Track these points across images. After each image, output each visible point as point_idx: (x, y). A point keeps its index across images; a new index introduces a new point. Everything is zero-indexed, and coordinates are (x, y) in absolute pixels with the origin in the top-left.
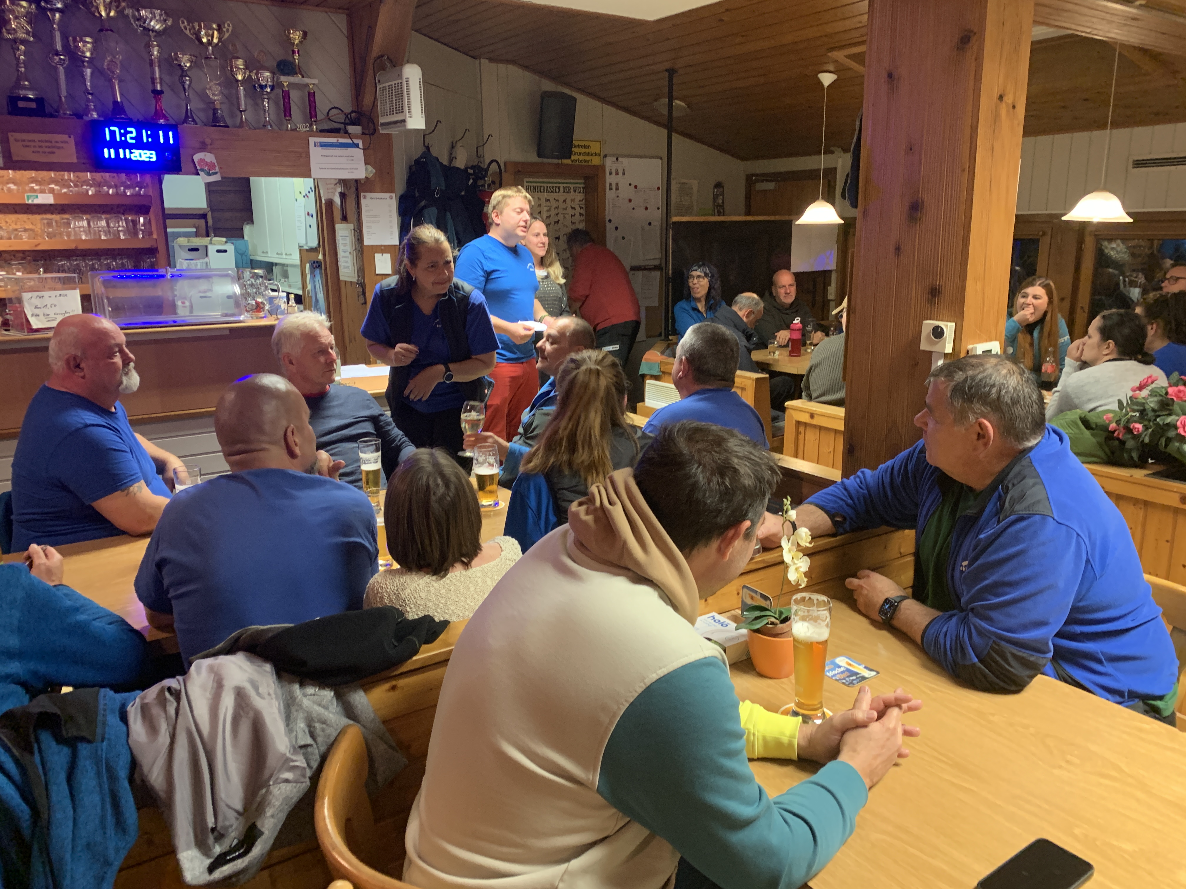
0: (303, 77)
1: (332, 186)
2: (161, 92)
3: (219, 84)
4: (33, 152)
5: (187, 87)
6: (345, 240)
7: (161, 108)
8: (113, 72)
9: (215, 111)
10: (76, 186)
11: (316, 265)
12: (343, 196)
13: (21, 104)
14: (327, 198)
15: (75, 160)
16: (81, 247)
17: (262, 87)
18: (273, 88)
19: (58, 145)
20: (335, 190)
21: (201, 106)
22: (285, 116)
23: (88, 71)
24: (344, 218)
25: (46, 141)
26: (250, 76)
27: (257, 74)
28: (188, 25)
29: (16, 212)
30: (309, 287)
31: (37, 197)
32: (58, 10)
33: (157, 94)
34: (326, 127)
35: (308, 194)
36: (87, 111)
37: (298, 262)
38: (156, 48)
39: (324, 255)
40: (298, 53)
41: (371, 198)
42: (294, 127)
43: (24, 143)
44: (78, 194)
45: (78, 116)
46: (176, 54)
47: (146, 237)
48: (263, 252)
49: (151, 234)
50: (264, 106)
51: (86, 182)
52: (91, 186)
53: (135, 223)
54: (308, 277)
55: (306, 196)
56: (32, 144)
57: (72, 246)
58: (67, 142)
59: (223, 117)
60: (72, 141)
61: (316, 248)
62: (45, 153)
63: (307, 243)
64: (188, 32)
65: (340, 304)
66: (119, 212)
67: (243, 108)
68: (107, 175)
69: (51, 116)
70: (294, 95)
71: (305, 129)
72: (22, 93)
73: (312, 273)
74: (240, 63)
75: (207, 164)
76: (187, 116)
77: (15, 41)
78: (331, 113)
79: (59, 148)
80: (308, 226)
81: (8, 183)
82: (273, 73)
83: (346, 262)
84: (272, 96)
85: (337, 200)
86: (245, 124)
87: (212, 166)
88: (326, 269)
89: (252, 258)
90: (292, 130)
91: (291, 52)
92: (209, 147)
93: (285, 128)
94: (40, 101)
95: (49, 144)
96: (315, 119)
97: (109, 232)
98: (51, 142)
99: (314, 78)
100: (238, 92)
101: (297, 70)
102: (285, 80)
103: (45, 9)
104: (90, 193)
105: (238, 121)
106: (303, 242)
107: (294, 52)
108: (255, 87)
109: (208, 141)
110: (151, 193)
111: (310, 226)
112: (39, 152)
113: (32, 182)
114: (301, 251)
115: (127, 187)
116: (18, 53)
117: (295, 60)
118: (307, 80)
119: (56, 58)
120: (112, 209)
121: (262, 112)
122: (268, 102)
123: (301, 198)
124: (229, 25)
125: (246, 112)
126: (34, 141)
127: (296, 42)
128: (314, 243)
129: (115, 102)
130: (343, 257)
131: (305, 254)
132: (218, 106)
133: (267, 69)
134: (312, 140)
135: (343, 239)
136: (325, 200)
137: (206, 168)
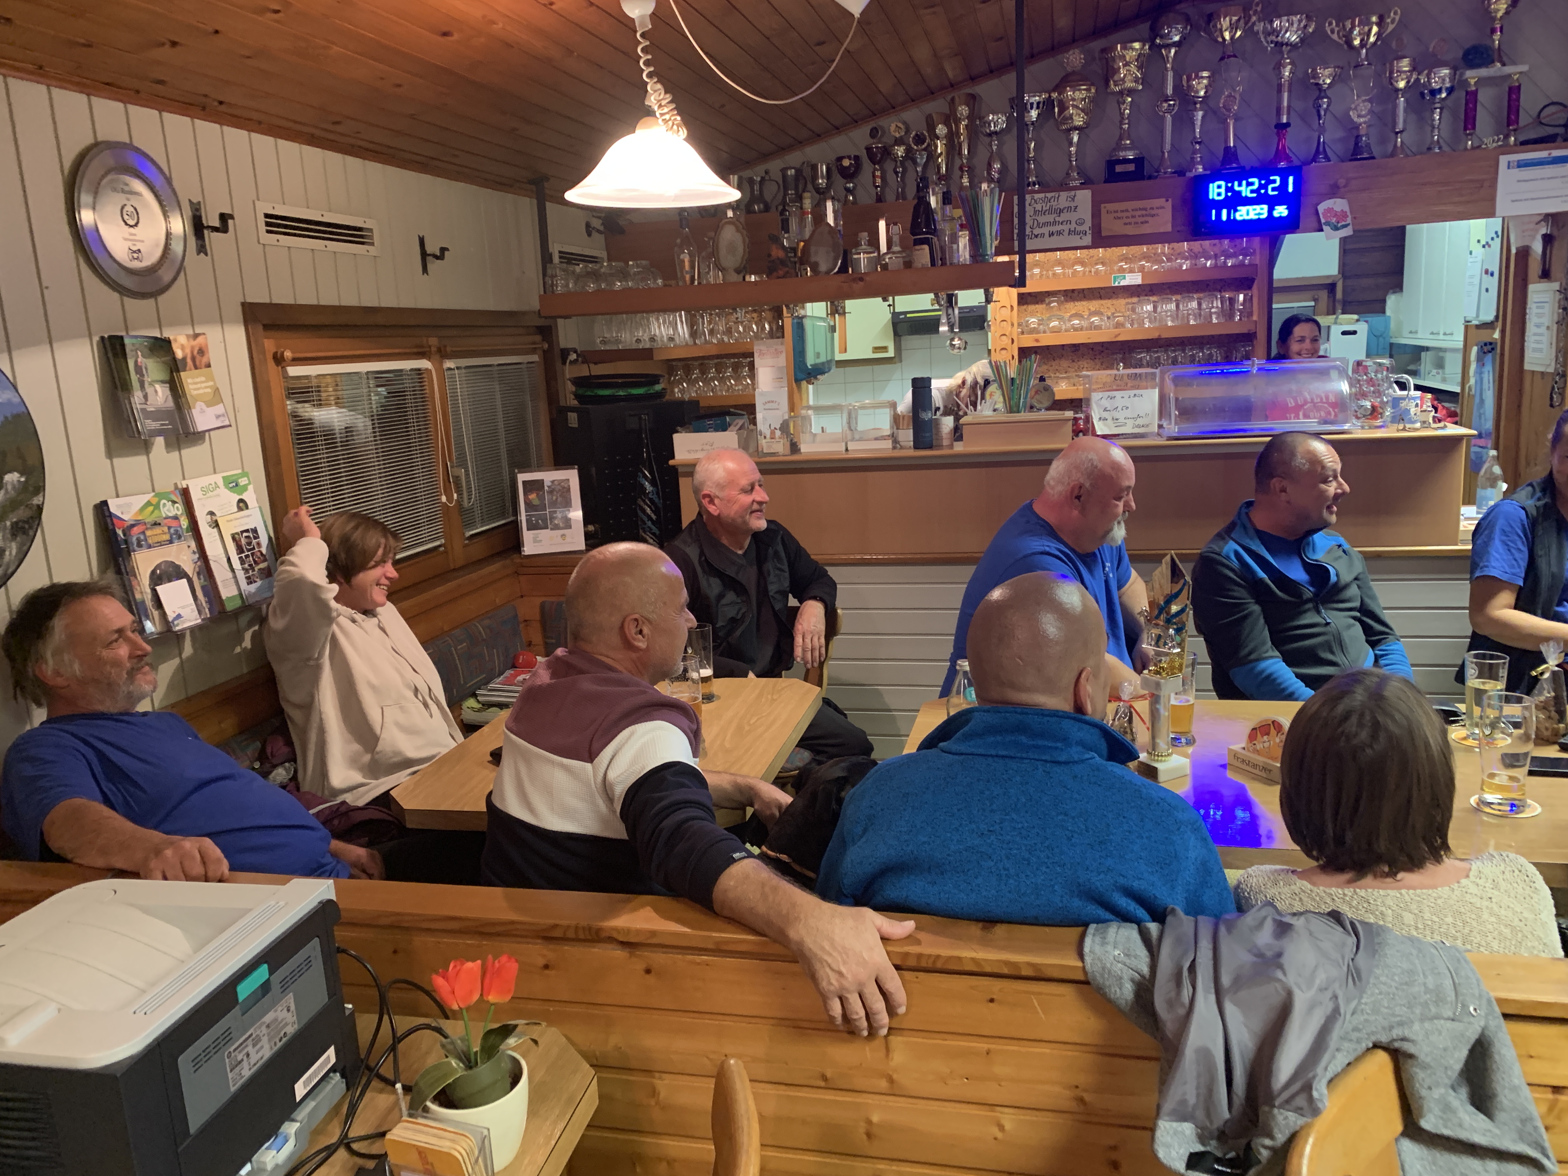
0: (1504, 64)
1: (1532, 226)
2: (1288, 125)
3: (1370, 101)
4: (1125, 224)
5: (1322, 113)
6: (1543, 308)
7: (1284, 147)
8: (1229, 110)
9: (1358, 137)
10: (1169, 260)
11: (1487, 348)
12: (1548, 240)
13: (1119, 169)
14: (1520, 244)
15: (1168, 228)
16: (1165, 335)
17: (1434, 92)
18: (1450, 91)
19: (1153, 212)
20: (1537, 231)
21: (1340, 134)
22: (1465, 129)
23: (1200, 114)
24: (1546, 274)
25: (1139, 209)
26: (1418, 80)
27: (1428, 76)
28: (1337, 25)
29: (1101, 298)
30: (1472, 381)
31: (1124, 278)
32: (1175, 44)
33: (1281, 128)
34: (1533, 135)
35: (1490, 242)
36: (1192, 163)
37: (1460, 345)
38: (1289, 67)
39: (1503, 332)
40: (1501, 31)
42: (1476, 145)
43: (1116, 215)
44: (1170, 270)
45: (1180, 173)
46: (1314, 70)
47: (1245, 319)
48: (1411, 332)
49: (1251, 314)
50: (1434, 120)
51: (1181, 255)
52: (1186, 259)
53: (1232, 301)
54: (1473, 367)
55: (1486, 245)
56: (1125, 214)
57: (1155, 335)
58: (1163, 208)
59: (1368, 145)
60: (1169, 205)
61: (1492, 322)
62: (1136, 223)
63: (1478, 316)
64: (1335, 37)
65: (1519, 406)
66: (1216, 290)
67: (1400, 126)
68: (1207, 243)
69: (1150, 177)
70: (1485, 97)
71: (1495, 145)
72: (1122, 154)
73: (1480, 360)
74: (1405, 64)
75: (1336, 215)
76: (1317, 152)
77: (1121, 93)
78: (1542, 115)
79: (1153, 216)
80: (1483, 290)
81: (1097, 264)
82: (1455, 69)
83: (1538, 342)
84: (1448, 102)
85: (1537, 247)
86: (1399, 151)
87: (1344, 215)
88: (1502, 355)
89: (1394, 341)
90: (1473, 148)
91: (1489, 31)
92: (1342, 190)
93: (1461, 147)
94: (1139, 161)
95: (1144, 212)
96: (1515, 127)
97: (1200, 315)
98: (1145, 209)
99: (1522, 63)
100: (1395, 107)
101: (1496, 56)
102: (1472, 76)
103: (1160, 47)
104: (1184, 267)
105: (1390, 149)
106: (1471, 315)
107: (1493, 31)
108: (1422, 95)
109: (1341, 182)
110: (1257, 262)
111: (1487, 290)
112: (1130, 224)
113: (1122, 261)
114: (1466, 327)
115: (1228, 256)
116: (1123, 107)
117: (1494, 41)
118: (1508, 69)
119: (1165, 105)
120: (1208, 285)
121: (1430, 128)
122: (1441, 114)
123: (1478, 250)
124: (1395, 13)
125: (1404, 134)
126: (1127, 211)
127: (1500, 14)
128: (1489, 315)
129: (1227, 149)
130: (1535, 334)
131: (1472, 332)
132: (1363, 131)
133: (1443, 64)
134: (1504, 160)
135: (1538, 307)
136: (1517, 249)
137: (1334, 220)
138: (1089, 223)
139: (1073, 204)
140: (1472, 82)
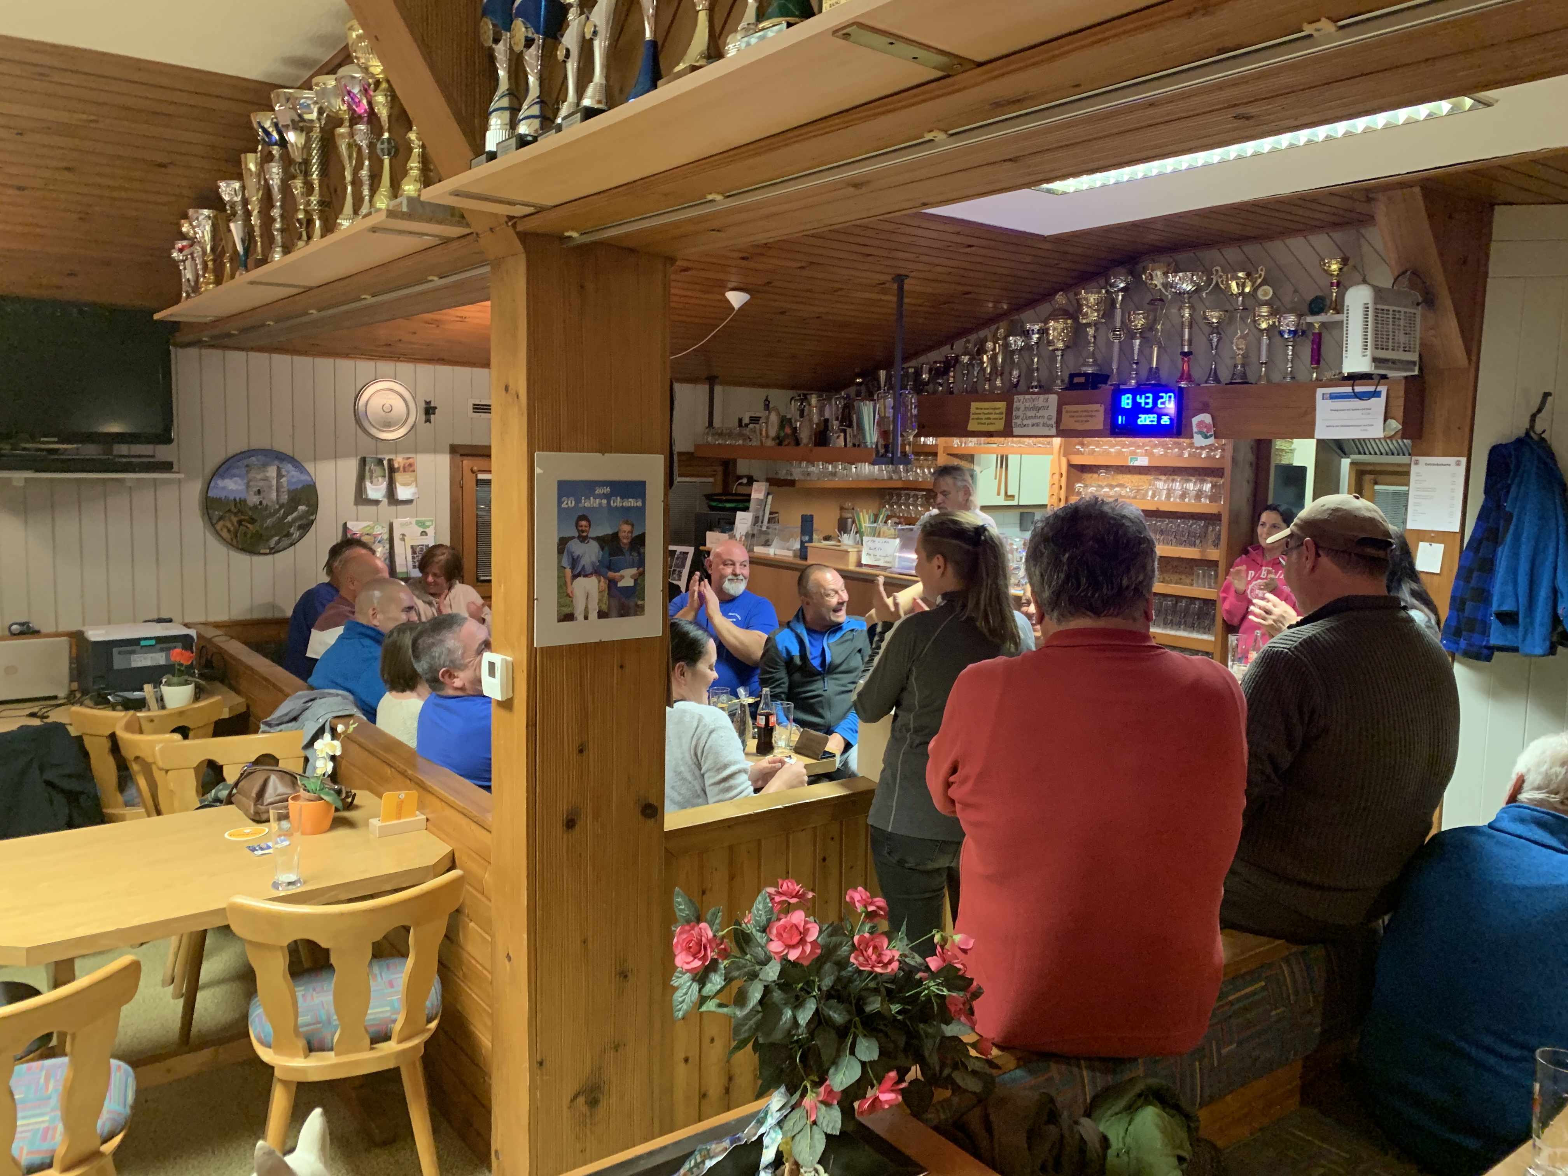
2: (1189, 353)
4: (1076, 421)
5: (1214, 344)
7: (1187, 369)
9: (1235, 366)
13: (1076, 380)
15: (1100, 427)
16: (1162, 508)
17: (1281, 333)
19: (1093, 414)
22: (1312, 363)
23: (1138, 341)
25: (1085, 411)
26: (1274, 322)
27: (1281, 319)
31: (1135, 459)
32: (1122, 290)
33: (1184, 355)
36: (1129, 379)
38: (1186, 310)
40: (1338, 285)
41: (1426, 464)
42: (1319, 376)
43: (1071, 414)
46: (1205, 312)
50: (1288, 355)
56: (1076, 414)
58: (1100, 411)
60: (1104, 409)
62: (1081, 421)
67: (1264, 359)
69: (1099, 387)
70: (1326, 337)
72: (1083, 369)
74: (1264, 310)
75: (1203, 426)
76: (1209, 376)
77: (1088, 324)
79: (1092, 416)
82: (1300, 316)
84: (1297, 342)
86: (1263, 379)
87: (1210, 428)
90: (1317, 379)
91: (1330, 285)
92: (1208, 407)
93: (1309, 378)
94: (1095, 375)
95: (1086, 414)
97: (1194, 495)
98: (1088, 412)
100: (1261, 343)
101: (1331, 306)
102: (1313, 320)
103: (1111, 292)
107: (1332, 284)
108: (1277, 334)
109: (1212, 401)
112: (1078, 421)
116: (1089, 335)
118: (1340, 317)
119: (1114, 334)
122: (1291, 351)
124: (1262, 270)
127: (1335, 272)
129: (1151, 368)
132: (1239, 361)
134: (1320, 392)
137: (1205, 430)
138: (1054, 420)
139: (1046, 404)
140: (1317, 325)
